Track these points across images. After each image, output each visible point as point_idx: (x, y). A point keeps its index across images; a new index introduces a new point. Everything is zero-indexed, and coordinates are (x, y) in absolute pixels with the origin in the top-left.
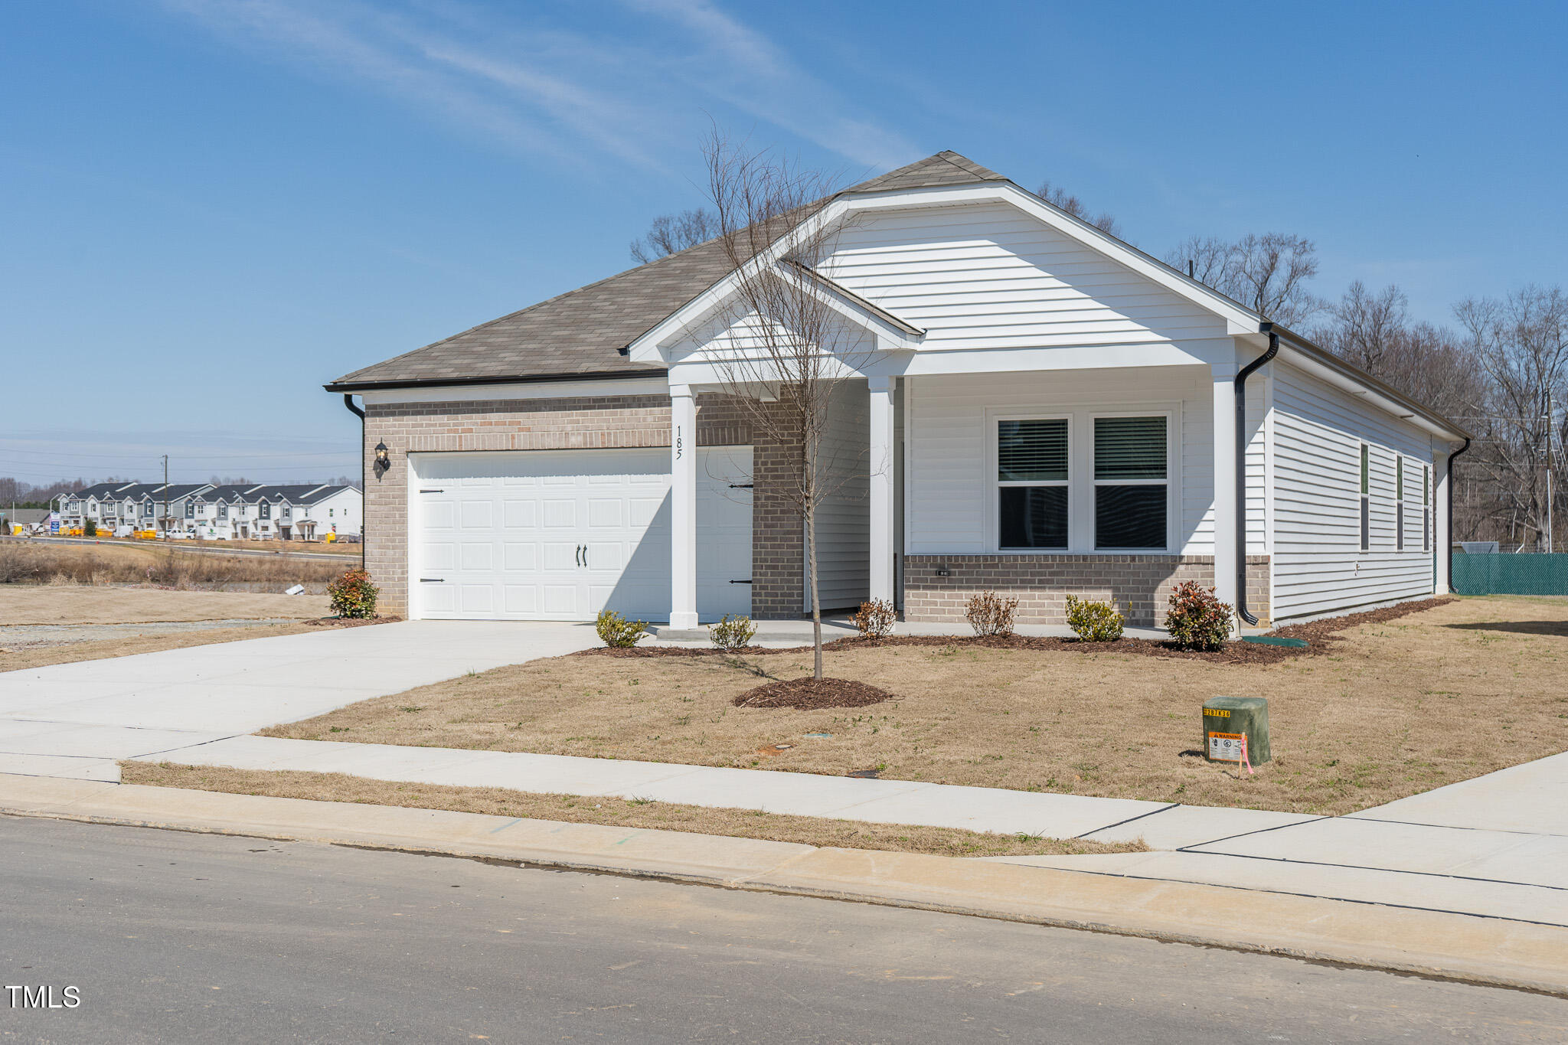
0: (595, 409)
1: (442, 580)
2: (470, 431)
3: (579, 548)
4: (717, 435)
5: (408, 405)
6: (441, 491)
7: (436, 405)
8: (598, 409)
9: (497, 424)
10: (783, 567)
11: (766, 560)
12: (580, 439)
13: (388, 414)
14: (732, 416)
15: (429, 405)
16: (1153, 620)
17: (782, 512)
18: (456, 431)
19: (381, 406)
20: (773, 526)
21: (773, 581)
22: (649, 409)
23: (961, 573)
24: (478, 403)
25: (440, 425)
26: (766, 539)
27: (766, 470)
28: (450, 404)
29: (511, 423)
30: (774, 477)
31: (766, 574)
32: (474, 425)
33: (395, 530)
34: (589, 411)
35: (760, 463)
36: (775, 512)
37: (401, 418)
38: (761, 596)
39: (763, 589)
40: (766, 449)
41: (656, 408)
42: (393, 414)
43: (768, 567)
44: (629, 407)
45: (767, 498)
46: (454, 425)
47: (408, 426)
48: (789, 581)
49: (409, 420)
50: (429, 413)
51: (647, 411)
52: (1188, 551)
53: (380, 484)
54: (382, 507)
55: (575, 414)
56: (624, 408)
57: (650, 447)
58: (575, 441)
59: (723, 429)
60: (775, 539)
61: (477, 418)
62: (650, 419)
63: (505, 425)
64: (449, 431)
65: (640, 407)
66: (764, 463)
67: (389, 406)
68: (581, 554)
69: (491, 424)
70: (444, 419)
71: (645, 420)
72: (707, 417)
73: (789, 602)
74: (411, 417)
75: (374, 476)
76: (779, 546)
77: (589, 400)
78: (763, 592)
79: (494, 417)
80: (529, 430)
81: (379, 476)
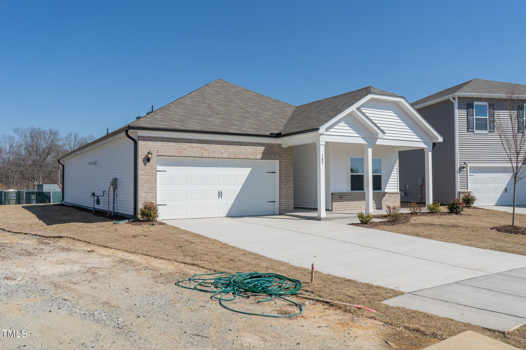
0: (231, 145)
1: (165, 205)
2: (185, 149)
3: (219, 192)
4: (270, 156)
5: (158, 138)
6: (165, 171)
7: (171, 139)
8: (232, 145)
9: (195, 147)
10: (289, 197)
11: (284, 195)
12: (227, 155)
13: (149, 140)
14: (274, 151)
15: (168, 138)
16: (382, 208)
17: (288, 180)
18: (179, 149)
19: (146, 137)
20: (286, 185)
21: (286, 201)
22: (249, 147)
23: (345, 197)
24: (188, 139)
25: (172, 146)
26: (284, 189)
27: (284, 168)
28: (177, 139)
29: (201, 148)
30: (286, 170)
31: (284, 199)
32: (186, 147)
33: (153, 186)
34: (229, 146)
35: (282, 166)
36: (286, 180)
37: (155, 142)
38: (283, 206)
39: (283, 204)
40: (283, 162)
41: (251, 147)
42: (152, 140)
43: (285, 197)
44: (243, 145)
45: (284, 176)
46: (178, 147)
47: (158, 145)
48: (290, 201)
49: (159, 143)
50: (167, 141)
51: (248, 147)
52: (386, 191)
53: (145, 168)
54: (146, 177)
55: (225, 146)
56: (241, 145)
57: (250, 159)
58: (225, 155)
59: (272, 155)
60: (286, 189)
61: (188, 145)
62: (249, 150)
63: (199, 148)
64: (176, 149)
65: (246, 146)
66: (283, 166)
67: (150, 137)
68: (220, 194)
69: (193, 147)
70: (173, 144)
71: (248, 150)
72: (267, 151)
73: (290, 207)
74: (160, 142)
75: (143, 164)
76: (288, 191)
77: (229, 142)
78: (283, 205)
79: (194, 145)
80: (208, 151)
81: (145, 164)
